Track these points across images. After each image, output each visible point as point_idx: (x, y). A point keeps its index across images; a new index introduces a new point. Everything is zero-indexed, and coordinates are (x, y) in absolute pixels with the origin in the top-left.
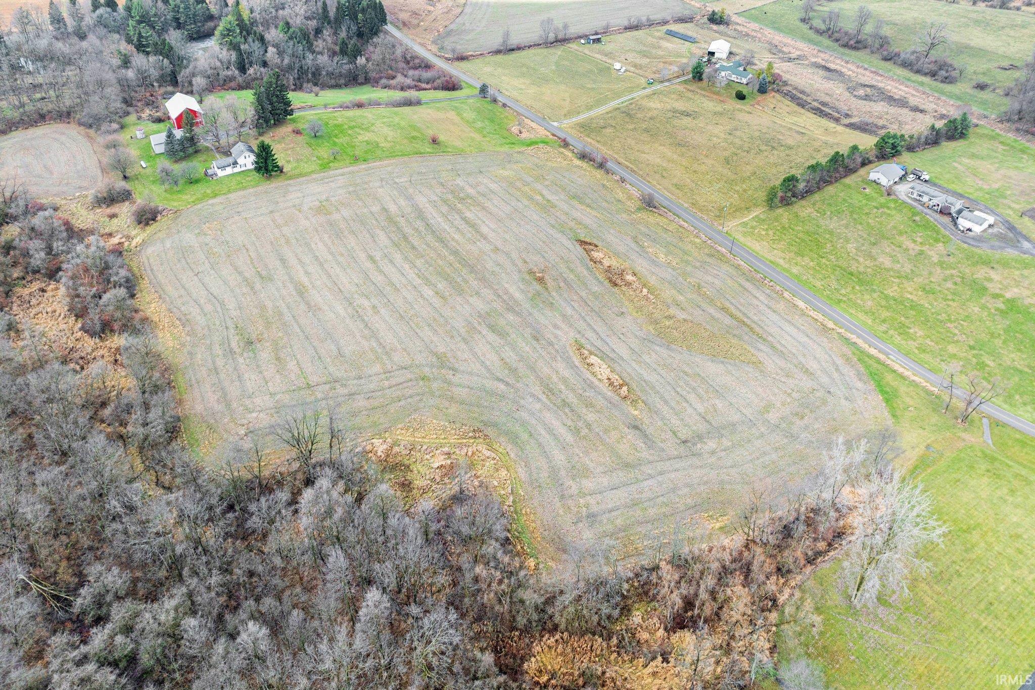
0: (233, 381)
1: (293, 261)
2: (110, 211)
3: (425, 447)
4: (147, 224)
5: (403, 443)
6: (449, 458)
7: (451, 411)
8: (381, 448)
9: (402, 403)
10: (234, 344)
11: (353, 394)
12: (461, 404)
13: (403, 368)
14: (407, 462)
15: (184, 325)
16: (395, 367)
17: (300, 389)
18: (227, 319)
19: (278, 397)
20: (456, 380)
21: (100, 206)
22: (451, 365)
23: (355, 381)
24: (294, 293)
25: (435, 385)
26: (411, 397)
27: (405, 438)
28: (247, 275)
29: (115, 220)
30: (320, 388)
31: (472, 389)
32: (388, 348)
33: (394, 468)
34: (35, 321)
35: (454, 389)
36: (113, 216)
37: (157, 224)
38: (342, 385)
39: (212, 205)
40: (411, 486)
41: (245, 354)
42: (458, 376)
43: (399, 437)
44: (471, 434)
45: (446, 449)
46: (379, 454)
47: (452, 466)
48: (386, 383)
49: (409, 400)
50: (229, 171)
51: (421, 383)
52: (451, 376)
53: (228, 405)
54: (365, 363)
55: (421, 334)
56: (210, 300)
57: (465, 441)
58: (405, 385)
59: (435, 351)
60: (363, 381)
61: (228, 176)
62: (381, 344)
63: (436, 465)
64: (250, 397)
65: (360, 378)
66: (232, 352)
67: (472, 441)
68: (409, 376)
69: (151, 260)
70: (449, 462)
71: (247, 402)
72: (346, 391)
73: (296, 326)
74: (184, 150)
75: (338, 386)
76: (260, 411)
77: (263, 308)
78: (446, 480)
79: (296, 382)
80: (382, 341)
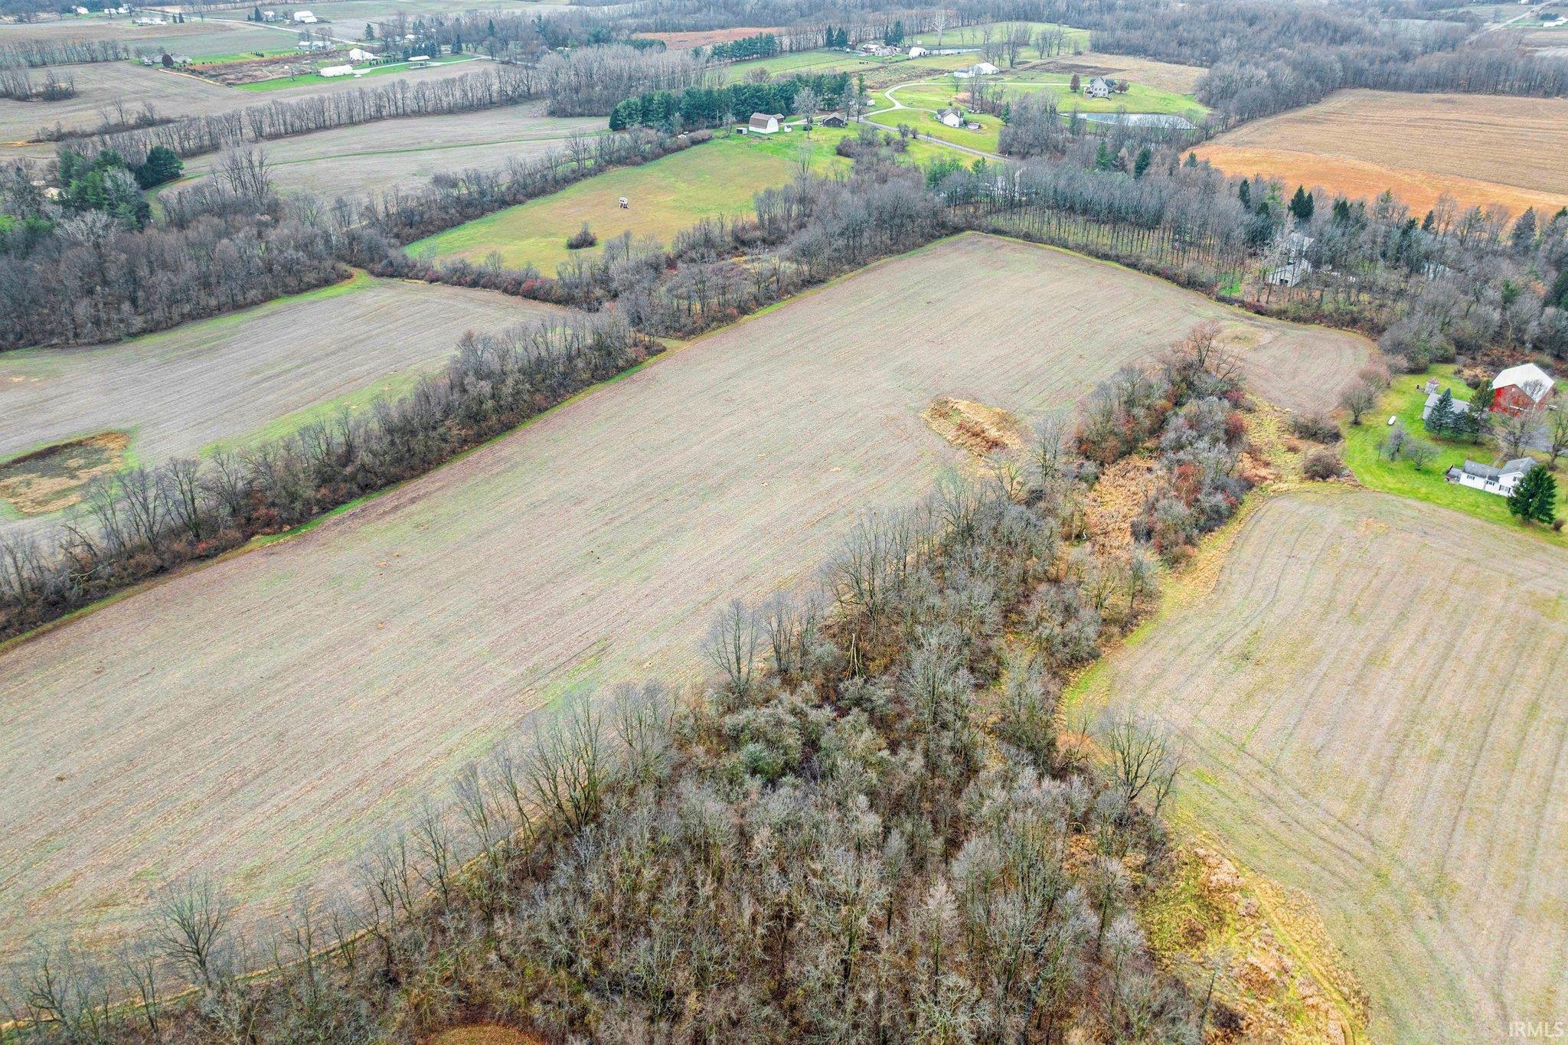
0: (1181, 673)
1: (1413, 627)
2: (1296, 442)
3: (1268, 931)
4: (1312, 478)
5: (1254, 900)
6: (1279, 974)
7: (1362, 942)
8: (1223, 875)
9: (1314, 868)
10: (1228, 646)
11: (1273, 802)
12: (1390, 953)
13: (1370, 839)
14: (1228, 918)
15: (1214, 591)
16: (1362, 828)
17: (1230, 741)
18: (1259, 618)
19: (1199, 725)
20: (1423, 925)
21: (1293, 433)
22: (1445, 906)
23: (1293, 793)
24: (1363, 656)
25: (1383, 897)
26: (1333, 873)
27: (1262, 896)
28: (1339, 597)
29: (1290, 455)
30: (1249, 760)
31: (1433, 958)
32: (1384, 804)
33: (1206, 907)
34: (1112, 490)
35: (1404, 930)
36: (1293, 449)
37: (1325, 484)
38: (1274, 781)
39: (1406, 506)
40: (1199, 944)
41: (1226, 663)
42: (1436, 925)
43: (1257, 891)
44: (1346, 990)
45: (1288, 962)
46: (1214, 878)
47: (1267, 984)
48: (1325, 832)
49: (1326, 875)
50: (1479, 483)
51: (1369, 876)
52: (1423, 915)
53: (1147, 688)
54: (1331, 789)
55: (1457, 836)
56: (1268, 589)
57: (1326, 985)
58: (1346, 856)
59: (1448, 868)
60: (1302, 801)
61: (1471, 489)
62: (1382, 791)
63: (1252, 959)
64: (1175, 700)
65: (1304, 795)
66: (1219, 650)
67: (1336, 996)
68: (1364, 854)
69: (1269, 513)
70: (1272, 975)
71: (1167, 700)
72: (1270, 791)
73: (1312, 685)
74: (1457, 430)
75: (1270, 777)
76: (1165, 719)
77: (1308, 638)
78: (1241, 986)
79: (1234, 731)
80: (1388, 790)
